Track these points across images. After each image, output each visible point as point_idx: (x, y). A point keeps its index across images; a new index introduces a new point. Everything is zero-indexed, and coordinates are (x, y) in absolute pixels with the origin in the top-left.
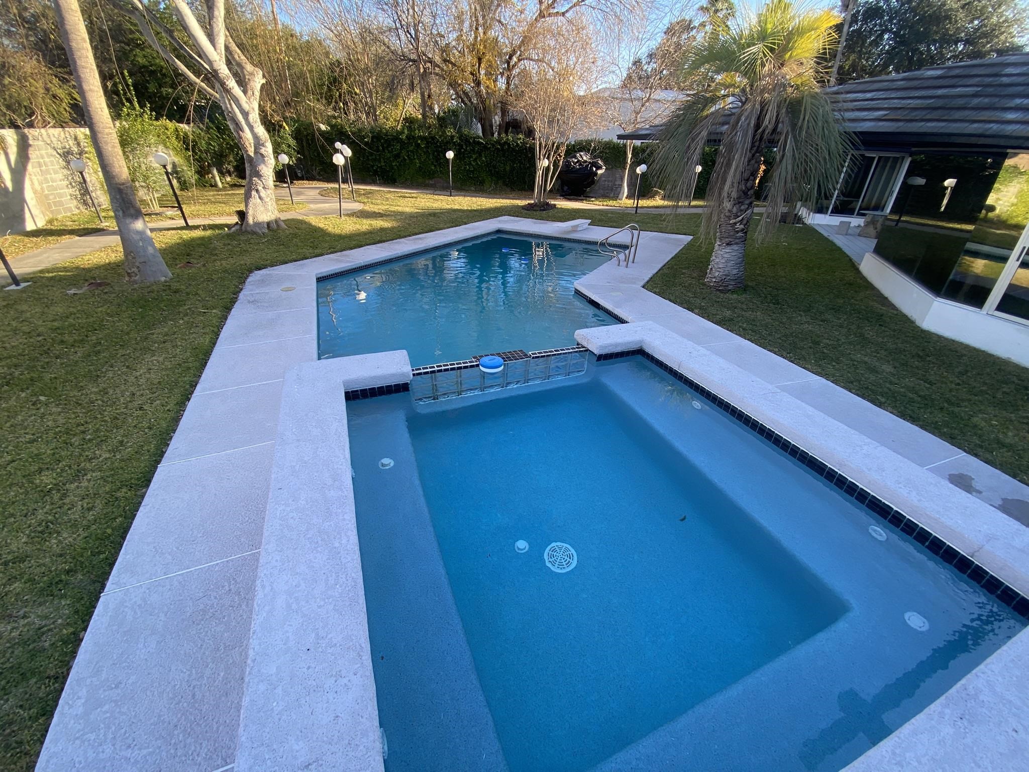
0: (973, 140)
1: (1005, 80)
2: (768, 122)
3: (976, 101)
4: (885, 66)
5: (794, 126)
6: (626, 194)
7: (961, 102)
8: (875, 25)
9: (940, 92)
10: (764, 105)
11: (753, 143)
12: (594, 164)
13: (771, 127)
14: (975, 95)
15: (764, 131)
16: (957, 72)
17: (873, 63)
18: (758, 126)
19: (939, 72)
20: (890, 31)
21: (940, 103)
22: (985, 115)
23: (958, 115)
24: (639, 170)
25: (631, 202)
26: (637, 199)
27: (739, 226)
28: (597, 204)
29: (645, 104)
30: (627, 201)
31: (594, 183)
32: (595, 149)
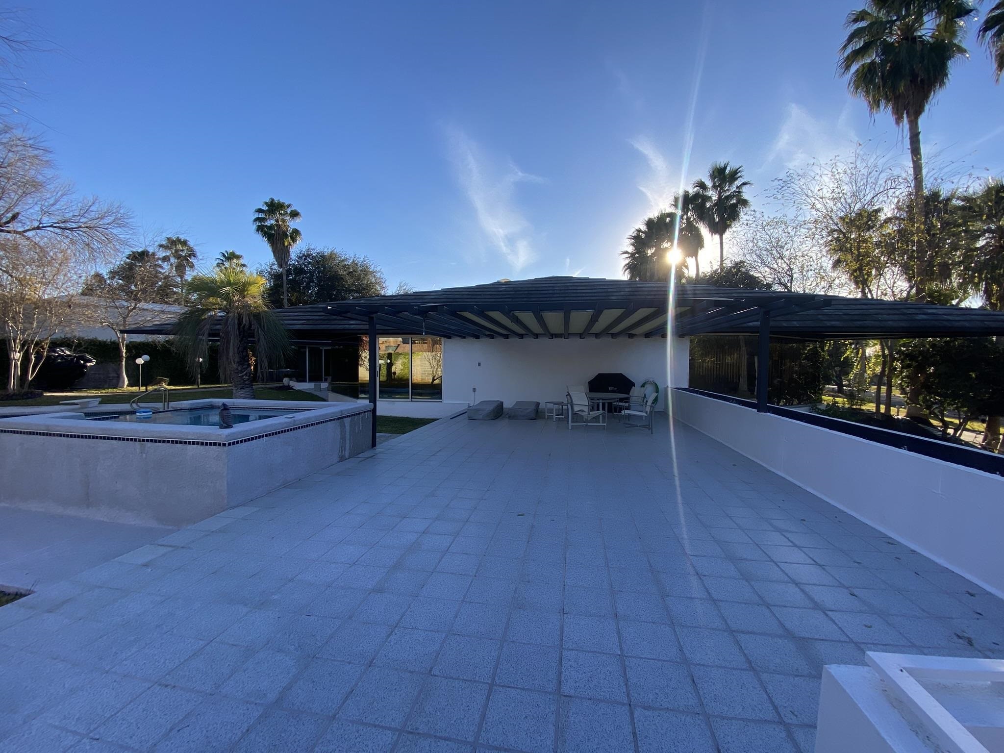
2: (245, 321)
6: (126, 382)
10: (240, 315)
11: (239, 332)
12: (82, 358)
13: (247, 324)
15: (244, 327)
18: (240, 324)
24: (140, 361)
25: (134, 388)
26: (142, 386)
27: (246, 378)
28: (93, 393)
29: (131, 311)
30: (130, 388)
31: (84, 374)
32: (79, 345)
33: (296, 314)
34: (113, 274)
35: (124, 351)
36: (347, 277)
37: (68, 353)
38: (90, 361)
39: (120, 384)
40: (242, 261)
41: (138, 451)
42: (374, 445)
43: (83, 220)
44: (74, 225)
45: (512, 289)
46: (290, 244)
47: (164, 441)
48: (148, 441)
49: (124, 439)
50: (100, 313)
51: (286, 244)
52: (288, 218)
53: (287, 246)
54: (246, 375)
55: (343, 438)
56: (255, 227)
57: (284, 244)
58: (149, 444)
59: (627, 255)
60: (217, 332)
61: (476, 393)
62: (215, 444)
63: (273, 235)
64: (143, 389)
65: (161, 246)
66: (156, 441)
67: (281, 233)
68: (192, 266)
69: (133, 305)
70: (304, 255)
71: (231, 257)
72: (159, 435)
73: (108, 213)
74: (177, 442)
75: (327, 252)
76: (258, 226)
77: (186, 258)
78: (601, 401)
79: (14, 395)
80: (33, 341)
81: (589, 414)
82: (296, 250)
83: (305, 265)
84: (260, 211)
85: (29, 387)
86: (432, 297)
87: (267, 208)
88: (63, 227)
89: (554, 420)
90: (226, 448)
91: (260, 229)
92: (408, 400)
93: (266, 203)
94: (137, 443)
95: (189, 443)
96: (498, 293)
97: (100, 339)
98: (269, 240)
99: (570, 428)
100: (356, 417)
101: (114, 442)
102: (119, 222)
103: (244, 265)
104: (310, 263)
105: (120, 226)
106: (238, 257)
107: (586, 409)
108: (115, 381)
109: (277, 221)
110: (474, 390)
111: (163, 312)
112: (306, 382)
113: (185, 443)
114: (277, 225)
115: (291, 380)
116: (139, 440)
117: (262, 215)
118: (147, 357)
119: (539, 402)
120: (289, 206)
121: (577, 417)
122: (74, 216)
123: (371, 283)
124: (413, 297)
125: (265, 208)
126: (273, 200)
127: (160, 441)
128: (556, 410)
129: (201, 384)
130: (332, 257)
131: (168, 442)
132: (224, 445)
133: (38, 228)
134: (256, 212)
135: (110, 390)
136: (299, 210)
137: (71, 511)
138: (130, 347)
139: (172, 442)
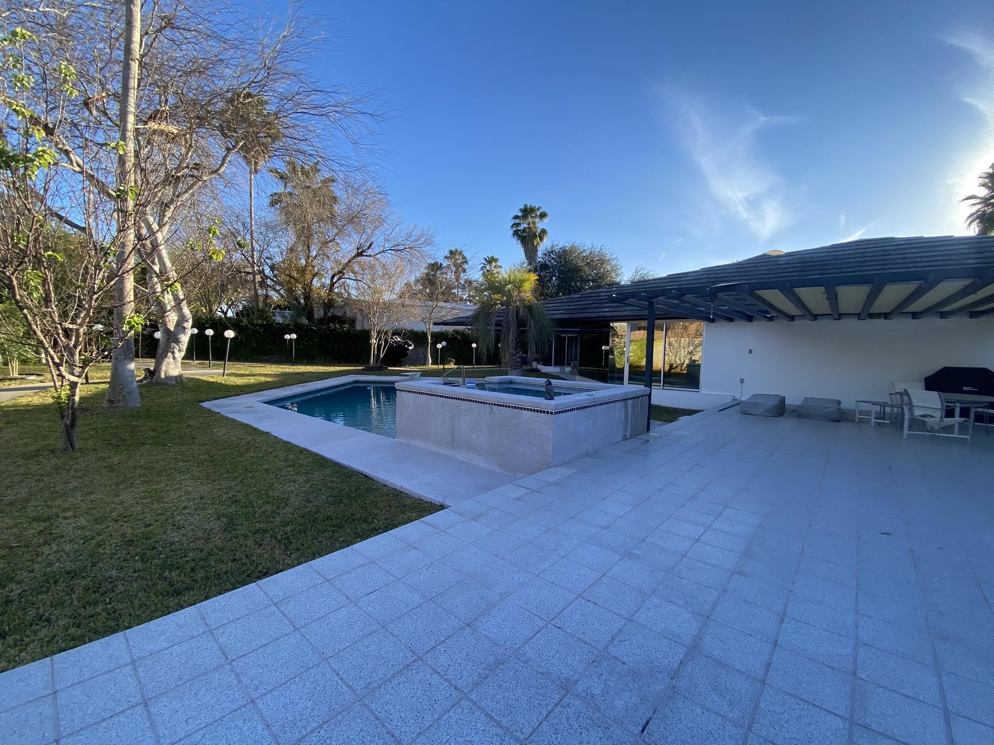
0: (596, 319)
1: (601, 298)
2: (521, 312)
3: (594, 305)
4: (557, 294)
5: (532, 315)
6: (430, 362)
7: (588, 306)
8: (547, 273)
9: (581, 303)
10: (517, 307)
11: (516, 323)
12: (406, 343)
13: (523, 315)
14: (593, 303)
15: (520, 318)
16: (585, 295)
17: (551, 291)
18: (517, 315)
19: (578, 296)
20: (555, 276)
21: (581, 307)
22: (598, 310)
23: (589, 311)
24: (439, 346)
25: (435, 366)
26: (441, 364)
27: (518, 360)
28: (413, 368)
29: (434, 308)
30: (432, 366)
31: (407, 354)
32: (405, 334)
33: (555, 305)
34: (417, 281)
35: (430, 338)
36: (586, 268)
37: (399, 339)
38: (411, 345)
39: (427, 363)
40: (499, 264)
41: (488, 411)
42: (648, 429)
43: (408, 243)
44: (403, 248)
45: (797, 261)
46: (538, 244)
47: (506, 406)
48: (495, 404)
49: (478, 402)
50: (417, 311)
51: (535, 244)
52: (537, 220)
53: (536, 246)
54: (518, 357)
55: (626, 419)
56: (512, 232)
57: (533, 244)
58: (496, 407)
59: (974, 201)
60: (500, 322)
61: (743, 384)
62: (544, 412)
63: (525, 237)
64: (441, 367)
65: (446, 257)
66: (500, 405)
67: (531, 234)
68: (464, 271)
69: (436, 304)
70: (548, 252)
71: (491, 261)
72: (503, 401)
73: (422, 236)
74: (515, 407)
75: (568, 246)
76: (515, 231)
77: (460, 265)
78: (958, 405)
79: (373, 367)
80: (383, 331)
81: (942, 420)
82: (543, 247)
83: (549, 261)
84: (516, 217)
85: (381, 363)
86: (690, 278)
87: (522, 214)
88: (396, 249)
89: (873, 424)
90: (552, 416)
91: (516, 233)
92: (659, 388)
93: (521, 210)
94: (487, 405)
95: (525, 409)
96: (777, 267)
97: (415, 330)
98: (522, 242)
99: (905, 436)
100: (636, 400)
101: (472, 403)
102: (427, 243)
103: (500, 267)
104: (553, 258)
105: (429, 244)
106: (496, 260)
107: (938, 414)
108: (422, 360)
109: (529, 224)
110: (742, 381)
111: (453, 309)
112: (551, 366)
113: (521, 408)
114: (528, 227)
115: (539, 364)
116: (489, 404)
117: (517, 221)
118: (444, 343)
119: (840, 400)
120: (539, 208)
121: (918, 424)
122: (402, 241)
123: (608, 271)
124: (669, 280)
125: (520, 214)
126: (526, 205)
127: (503, 406)
128: (876, 413)
129: (475, 365)
130: (573, 249)
131: (509, 407)
132: (552, 413)
133: (383, 252)
134: (513, 218)
135: (421, 367)
136: (547, 211)
137: (442, 450)
138: (434, 335)
139: (512, 407)
